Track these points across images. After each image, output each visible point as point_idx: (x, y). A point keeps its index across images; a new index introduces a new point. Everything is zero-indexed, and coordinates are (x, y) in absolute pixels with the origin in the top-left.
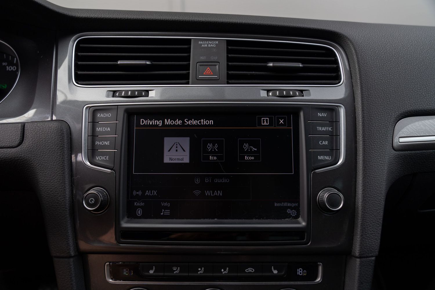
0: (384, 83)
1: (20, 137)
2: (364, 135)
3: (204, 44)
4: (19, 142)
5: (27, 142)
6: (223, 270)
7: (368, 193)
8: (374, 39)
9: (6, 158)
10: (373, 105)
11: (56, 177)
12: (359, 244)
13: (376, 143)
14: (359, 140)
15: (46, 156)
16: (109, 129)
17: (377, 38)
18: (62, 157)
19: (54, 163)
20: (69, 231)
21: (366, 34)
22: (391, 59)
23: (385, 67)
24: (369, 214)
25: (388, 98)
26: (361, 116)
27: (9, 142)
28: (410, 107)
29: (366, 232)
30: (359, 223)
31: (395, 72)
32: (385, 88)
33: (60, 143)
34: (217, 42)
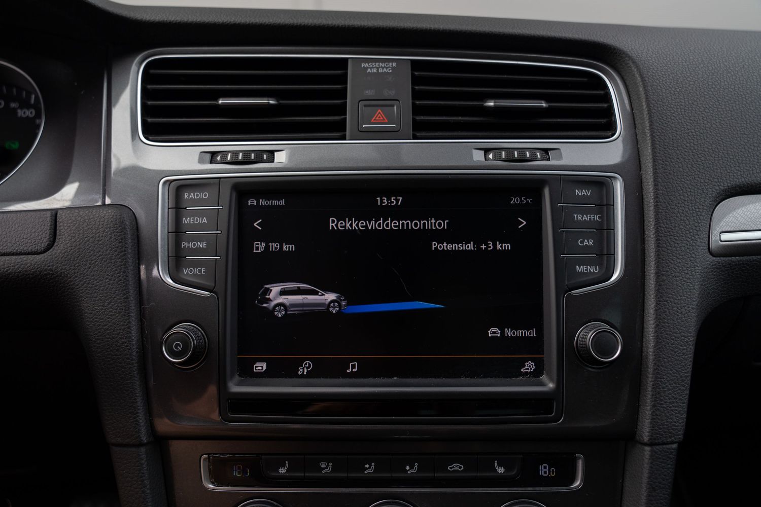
0: (693, 135)
1: (50, 234)
2: (657, 228)
3: (371, 68)
4: (47, 244)
5: (62, 243)
6: (408, 468)
7: (665, 331)
8: (675, 57)
9: (26, 271)
10: (674, 176)
11: (115, 304)
12: (649, 421)
13: (679, 242)
14: (650, 237)
15: (96, 269)
16: (205, 220)
17: (681, 54)
18: (123, 269)
19: (111, 280)
20: (138, 400)
21: (660, 48)
22: (706, 93)
23: (694, 106)
24: (667, 368)
25: (700, 163)
26: (652, 194)
27: (31, 244)
28: (739, 177)
29: (661, 400)
30: (649, 385)
31: (713, 116)
32: (694, 145)
33: (120, 244)
34: (394, 65)
